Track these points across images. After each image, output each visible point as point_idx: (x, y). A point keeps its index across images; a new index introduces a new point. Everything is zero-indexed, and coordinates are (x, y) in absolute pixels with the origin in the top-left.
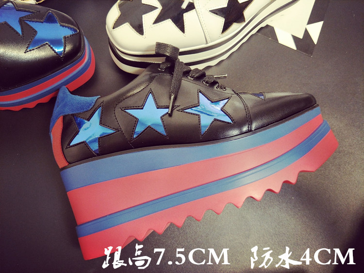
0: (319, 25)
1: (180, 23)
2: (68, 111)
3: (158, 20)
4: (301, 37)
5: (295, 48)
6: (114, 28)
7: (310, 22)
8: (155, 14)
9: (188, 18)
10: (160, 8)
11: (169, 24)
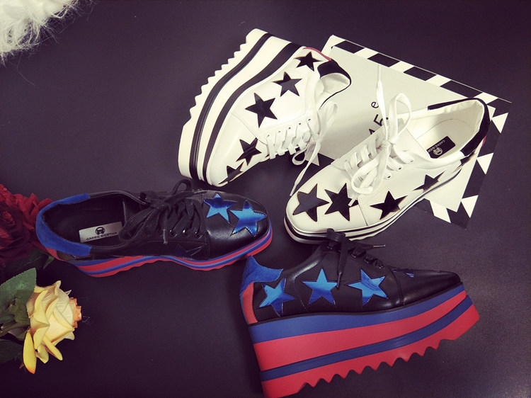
0: (474, 199)
1: (346, 214)
2: (258, 279)
3: (328, 212)
4: (456, 210)
5: (450, 222)
6: (293, 214)
7: (465, 196)
8: (327, 207)
9: (353, 211)
10: (331, 202)
11: (337, 214)
